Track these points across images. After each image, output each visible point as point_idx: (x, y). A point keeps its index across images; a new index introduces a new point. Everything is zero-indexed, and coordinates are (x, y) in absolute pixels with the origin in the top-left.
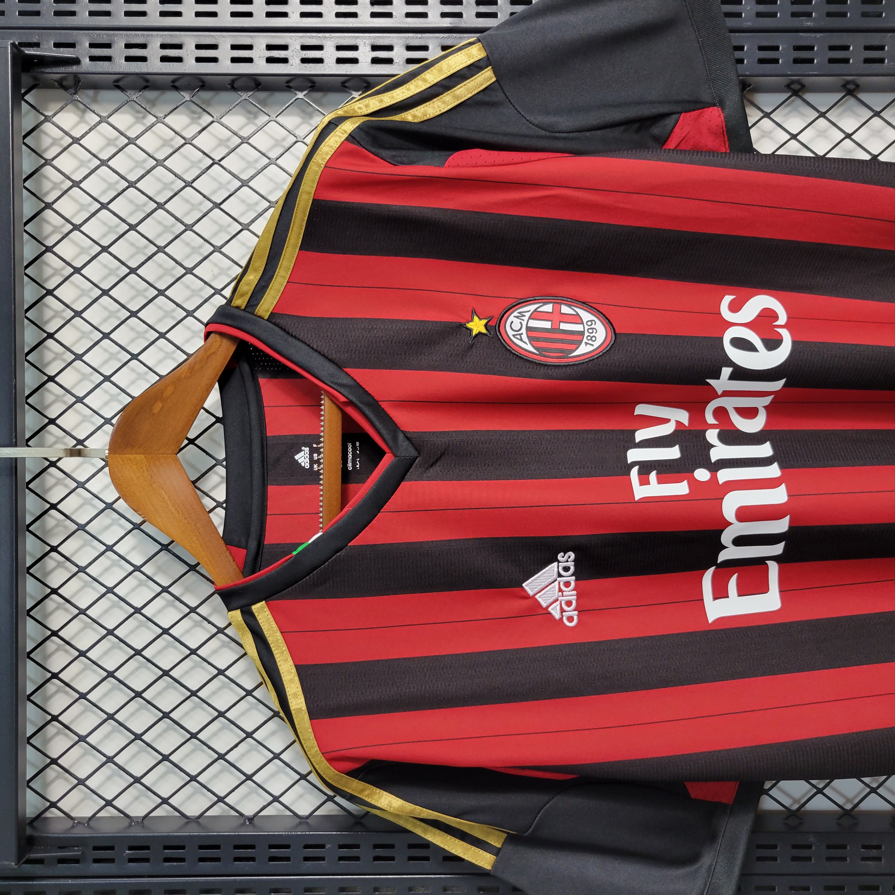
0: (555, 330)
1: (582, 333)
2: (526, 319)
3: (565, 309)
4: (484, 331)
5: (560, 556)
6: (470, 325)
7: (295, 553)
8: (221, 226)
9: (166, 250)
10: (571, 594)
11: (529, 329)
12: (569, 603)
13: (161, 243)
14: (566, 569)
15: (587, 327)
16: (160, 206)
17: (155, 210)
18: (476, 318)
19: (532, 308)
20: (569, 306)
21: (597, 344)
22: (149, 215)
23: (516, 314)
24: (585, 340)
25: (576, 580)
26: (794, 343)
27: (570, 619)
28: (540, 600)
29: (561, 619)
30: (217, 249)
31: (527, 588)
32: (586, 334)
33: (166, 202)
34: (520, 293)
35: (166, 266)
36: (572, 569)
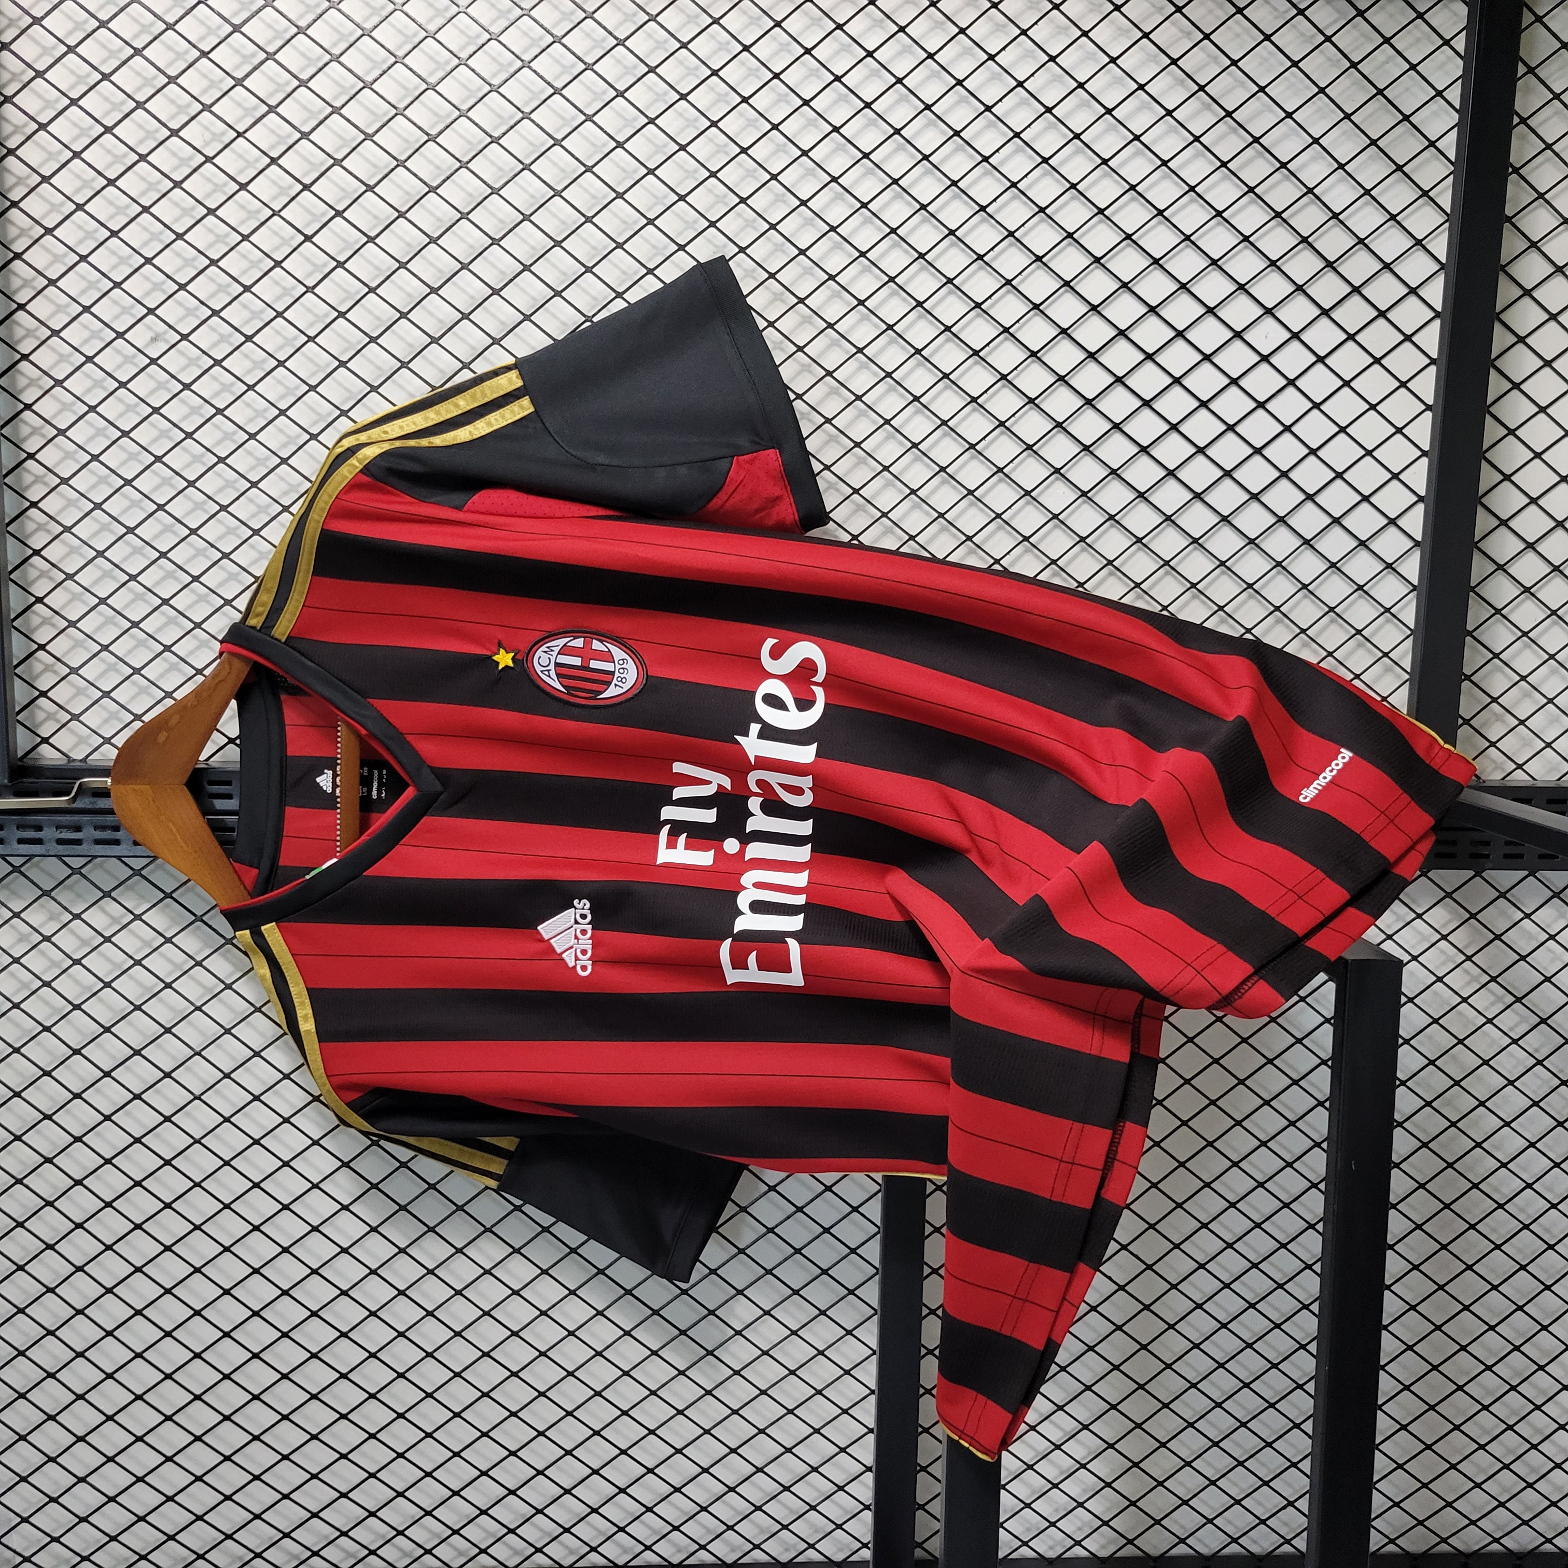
0: (585, 668)
1: (613, 673)
2: (555, 654)
3: (597, 645)
4: (511, 664)
5: (576, 902)
6: (496, 658)
7: (308, 877)
8: (211, 81)
9: (146, 106)
10: (586, 943)
11: (557, 665)
12: (584, 952)
13: (141, 98)
14: (583, 917)
15: (618, 667)
16: (138, 52)
17: (132, 57)
18: (502, 651)
19: (561, 642)
20: (601, 641)
21: (626, 687)
22: (124, 63)
23: (544, 648)
24: (615, 681)
25: (593, 929)
26: (827, 705)
27: (584, 968)
28: (555, 945)
29: (575, 967)
30: (207, 108)
31: (542, 931)
32: (617, 674)
33: (144, 48)
34: (549, 626)
35: (148, 128)
36: (589, 918)
